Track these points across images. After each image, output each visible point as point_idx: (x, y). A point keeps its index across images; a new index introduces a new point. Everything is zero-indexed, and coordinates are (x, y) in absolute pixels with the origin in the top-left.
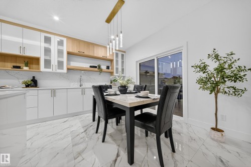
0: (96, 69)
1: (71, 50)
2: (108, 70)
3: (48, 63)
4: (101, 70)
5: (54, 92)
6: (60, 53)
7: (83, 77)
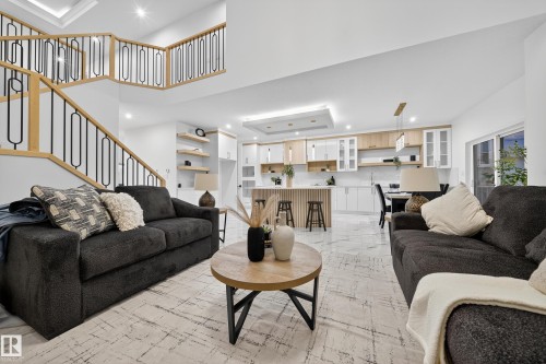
0: (392, 163)
1: (361, 148)
2: (413, 162)
3: (342, 163)
4: (400, 163)
5: (347, 189)
6: (352, 151)
7: (375, 174)
